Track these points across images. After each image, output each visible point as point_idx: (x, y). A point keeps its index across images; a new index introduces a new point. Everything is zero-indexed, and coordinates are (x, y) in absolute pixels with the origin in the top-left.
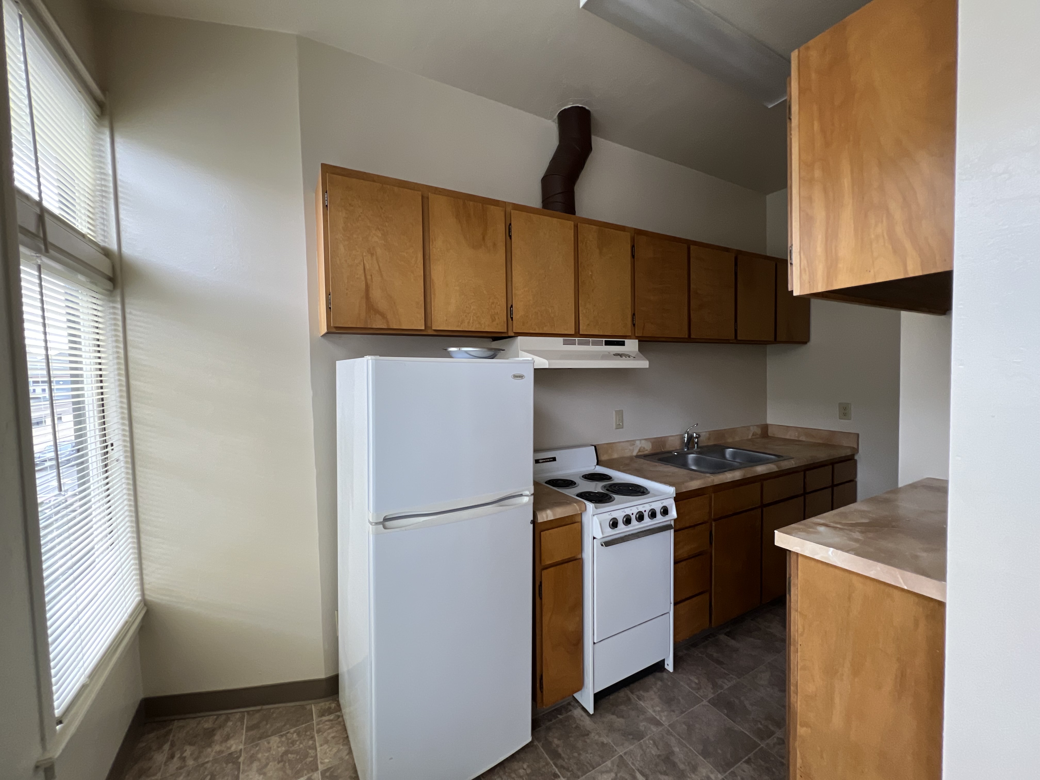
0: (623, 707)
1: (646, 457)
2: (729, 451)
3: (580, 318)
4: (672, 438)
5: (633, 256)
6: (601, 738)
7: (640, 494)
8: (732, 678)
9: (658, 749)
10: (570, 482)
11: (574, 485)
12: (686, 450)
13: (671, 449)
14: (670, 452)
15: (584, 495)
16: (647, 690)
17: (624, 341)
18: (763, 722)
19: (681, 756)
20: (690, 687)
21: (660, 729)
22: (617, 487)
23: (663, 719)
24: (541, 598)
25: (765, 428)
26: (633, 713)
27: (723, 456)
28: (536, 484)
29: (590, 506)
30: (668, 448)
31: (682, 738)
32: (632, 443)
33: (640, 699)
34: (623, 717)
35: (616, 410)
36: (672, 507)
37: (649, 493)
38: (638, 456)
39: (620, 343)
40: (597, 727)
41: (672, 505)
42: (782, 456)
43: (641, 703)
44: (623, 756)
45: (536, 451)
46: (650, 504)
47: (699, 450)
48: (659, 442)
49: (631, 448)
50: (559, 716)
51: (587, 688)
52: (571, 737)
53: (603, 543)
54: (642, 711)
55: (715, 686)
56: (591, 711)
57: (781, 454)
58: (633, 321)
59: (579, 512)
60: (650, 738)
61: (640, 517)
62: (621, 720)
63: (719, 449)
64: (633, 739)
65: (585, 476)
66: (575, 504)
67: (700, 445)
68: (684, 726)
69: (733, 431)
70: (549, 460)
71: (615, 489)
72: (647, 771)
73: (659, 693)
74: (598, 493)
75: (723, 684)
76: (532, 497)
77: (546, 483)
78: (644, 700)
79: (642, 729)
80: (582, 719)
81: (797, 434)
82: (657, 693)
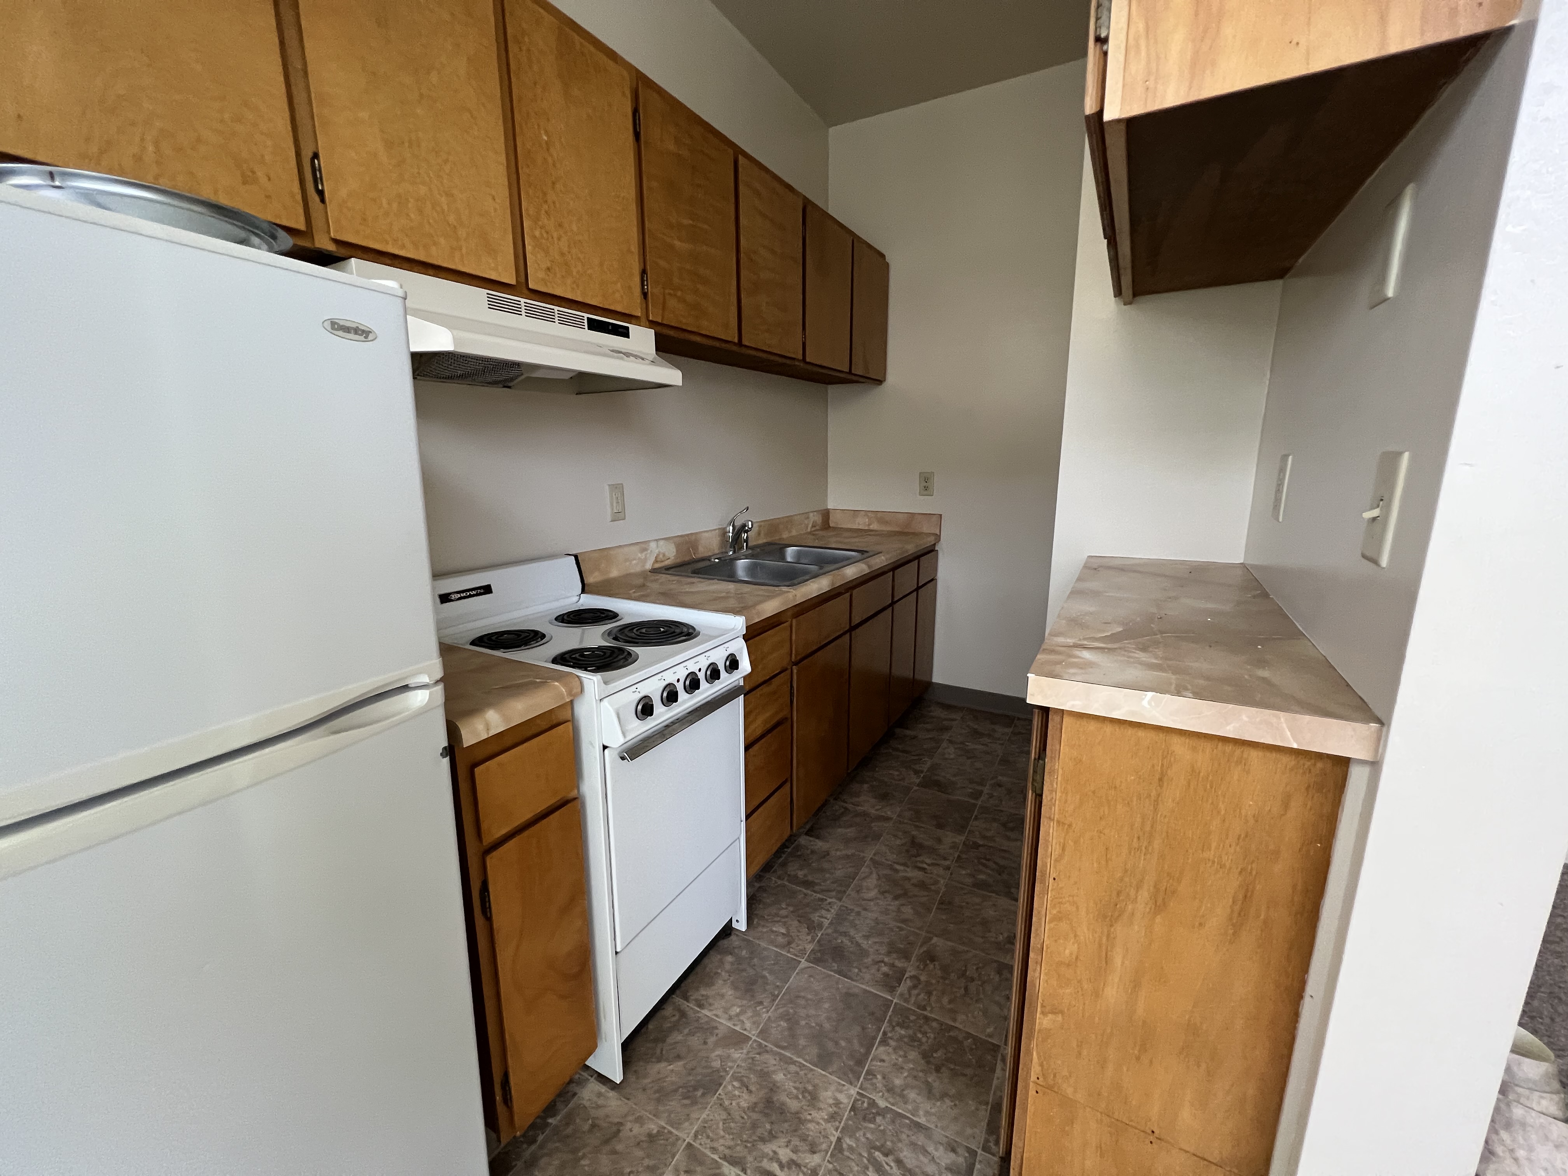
0: (676, 1037)
1: (668, 569)
2: (790, 552)
3: (528, 248)
4: (706, 535)
5: (637, 135)
6: (646, 1126)
7: (684, 638)
8: (830, 903)
9: (751, 1092)
10: (532, 635)
11: (542, 639)
12: (731, 553)
13: (706, 554)
14: (708, 559)
15: (570, 657)
16: (710, 984)
17: (627, 328)
18: (886, 960)
19: (789, 1085)
20: (776, 946)
21: (746, 1048)
22: (635, 631)
23: (749, 1027)
24: (489, 919)
25: (826, 514)
26: (695, 1041)
27: (783, 558)
28: (446, 650)
29: (592, 681)
30: (702, 552)
31: (783, 1048)
32: (643, 546)
33: (701, 1006)
34: (679, 1057)
35: (610, 483)
36: (741, 653)
37: (698, 634)
38: (654, 571)
39: (620, 330)
40: (634, 1106)
41: (742, 648)
42: (867, 552)
43: (705, 1012)
44: (693, 1143)
45: (437, 575)
46: (707, 654)
47: (750, 552)
48: (687, 542)
49: (642, 556)
50: (550, 1121)
51: (606, 1041)
52: (584, 1156)
53: (625, 754)
54: (709, 1028)
55: (812, 927)
56: (618, 1078)
57: (865, 549)
58: (643, 285)
59: (568, 700)
60: (735, 1078)
61: (693, 684)
62: (678, 1066)
63: (776, 549)
64: (703, 1095)
65: (561, 617)
66: (556, 683)
67: (750, 544)
68: (783, 1024)
69: (788, 521)
70: (474, 592)
71: (633, 635)
72: (740, 1151)
73: (732, 978)
74: (600, 648)
75: (822, 920)
76: (439, 689)
77: (473, 643)
78: (710, 1005)
79: (717, 1064)
80: (601, 1102)
81: (867, 520)
82: (729, 979)
